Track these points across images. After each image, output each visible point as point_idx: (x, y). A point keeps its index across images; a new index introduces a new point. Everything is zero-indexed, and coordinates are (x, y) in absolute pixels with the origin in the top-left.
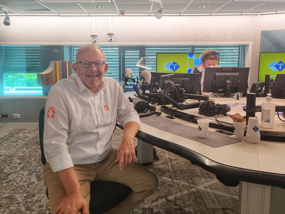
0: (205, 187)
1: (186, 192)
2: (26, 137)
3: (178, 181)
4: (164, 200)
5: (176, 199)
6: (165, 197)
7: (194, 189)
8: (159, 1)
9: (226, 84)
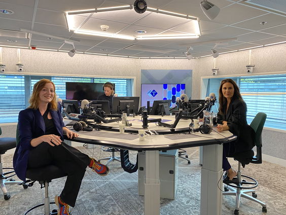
0: (115, 180)
1: (102, 185)
3: (95, 180)
4: (88, 193)
5: (96, 191)
6: (88, 191)
7: (107, 182)
8: (72, 43)
9: (127, 108)
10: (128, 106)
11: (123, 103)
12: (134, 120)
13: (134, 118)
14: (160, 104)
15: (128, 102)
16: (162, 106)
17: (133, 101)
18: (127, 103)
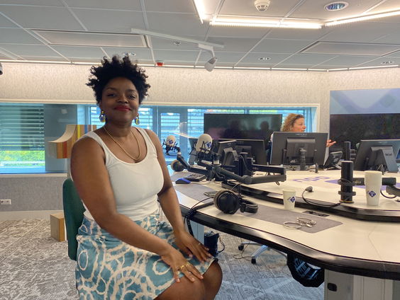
0: (275, 291)
2: (21, 231)
3: (240, 285)
7: (260, 294)
8: (211, 48)
9: (300, 153)
10: (303, 150)
11: (294, 144)
12: (317, 179)
13: (317, 175)
14: (374, 149)
15: (304, 144)
16: (380, 152)
17: (314, 141)
18: (302, 145)
